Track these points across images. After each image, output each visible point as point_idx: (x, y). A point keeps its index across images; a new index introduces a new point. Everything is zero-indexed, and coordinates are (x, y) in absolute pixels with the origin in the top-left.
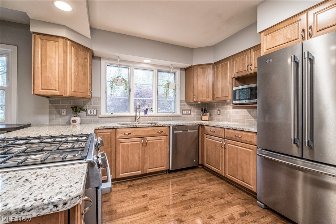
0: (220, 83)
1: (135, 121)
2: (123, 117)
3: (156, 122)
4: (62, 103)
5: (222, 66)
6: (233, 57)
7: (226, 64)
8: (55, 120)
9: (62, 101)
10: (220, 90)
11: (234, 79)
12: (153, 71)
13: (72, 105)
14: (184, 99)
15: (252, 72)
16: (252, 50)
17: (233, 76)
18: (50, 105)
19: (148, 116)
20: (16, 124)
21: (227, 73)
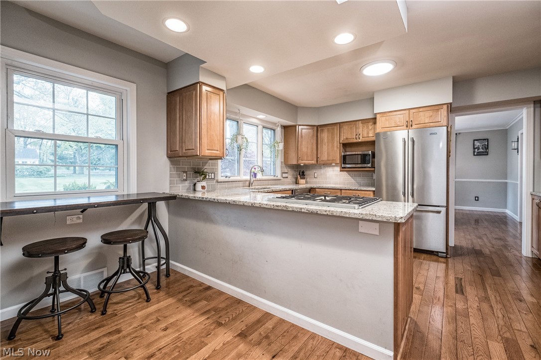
0: (326, 146)
1: (249, 186)
2: (236, 181)
3: (269, 186)
4: (182, 165)
5: (328, 130)
6: (341, 124)
7: (333, 129)
8: (175, 186)
9: (182, 162)
10: (326, 153)
11: (342, 144)
12: (257, 126)
13: (192, 167)
14: (283, 161)
15: (360, 141)
16: (360, 122)
17: (341, 142)
18: (171, 167)
19: (257, 180)
20: (136, 193)
21: (334, 137)
